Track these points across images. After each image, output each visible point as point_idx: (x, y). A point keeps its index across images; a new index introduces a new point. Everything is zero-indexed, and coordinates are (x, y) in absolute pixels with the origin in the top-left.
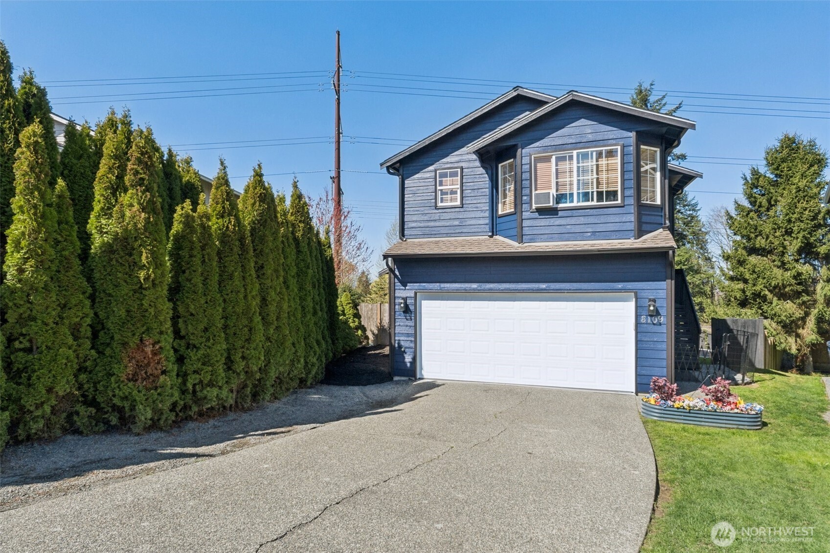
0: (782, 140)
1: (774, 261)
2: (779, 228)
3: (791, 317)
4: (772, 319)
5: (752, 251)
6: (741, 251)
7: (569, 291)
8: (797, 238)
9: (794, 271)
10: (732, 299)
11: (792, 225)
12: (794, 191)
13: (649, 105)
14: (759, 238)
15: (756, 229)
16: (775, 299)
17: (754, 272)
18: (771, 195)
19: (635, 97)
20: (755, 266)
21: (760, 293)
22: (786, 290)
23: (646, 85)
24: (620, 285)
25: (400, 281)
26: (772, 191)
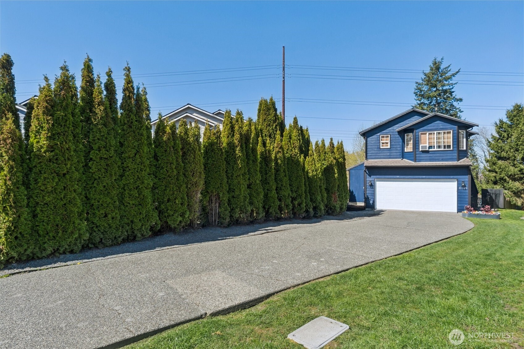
0: (514, 106)
1: (510, 163)
2: (512, 148)
3: (518, 189)
4: (508, 190)
5: (500, 158)
6: (494, 159)
7: (433, 179)
8: (521, 153)
9: (519, 168)
10: (490, 181)
11: (519, 147)
12: (519, 131)
13: (440, 70)
14: (503, 152)
15: (501, 148)
16: (510, 180)
17: (500, 168)
18: (509, 132)
19: (432, 66)
20: (501, 165)
21: (503, 178)
22: (516, 177)
23: (439, 59)
24: (452, 177)
25: (368, 175)
26: (510, 130)
